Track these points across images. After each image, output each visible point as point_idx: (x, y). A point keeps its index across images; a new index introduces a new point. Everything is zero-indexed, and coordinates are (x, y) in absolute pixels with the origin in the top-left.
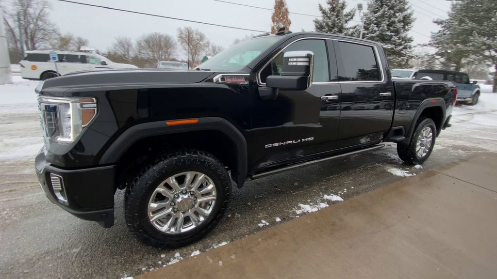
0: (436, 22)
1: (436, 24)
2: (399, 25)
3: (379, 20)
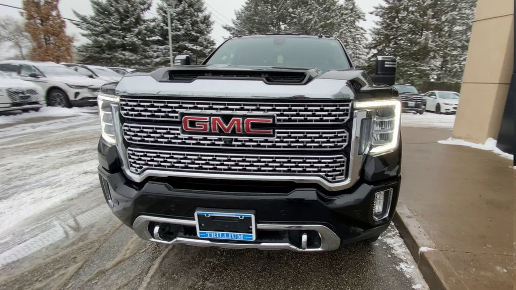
0: (225, 28)
1: (225, 30)
2: (203, 26)
3: (181, 17)
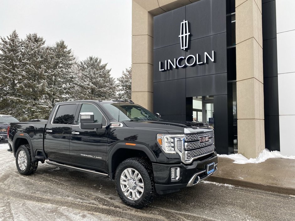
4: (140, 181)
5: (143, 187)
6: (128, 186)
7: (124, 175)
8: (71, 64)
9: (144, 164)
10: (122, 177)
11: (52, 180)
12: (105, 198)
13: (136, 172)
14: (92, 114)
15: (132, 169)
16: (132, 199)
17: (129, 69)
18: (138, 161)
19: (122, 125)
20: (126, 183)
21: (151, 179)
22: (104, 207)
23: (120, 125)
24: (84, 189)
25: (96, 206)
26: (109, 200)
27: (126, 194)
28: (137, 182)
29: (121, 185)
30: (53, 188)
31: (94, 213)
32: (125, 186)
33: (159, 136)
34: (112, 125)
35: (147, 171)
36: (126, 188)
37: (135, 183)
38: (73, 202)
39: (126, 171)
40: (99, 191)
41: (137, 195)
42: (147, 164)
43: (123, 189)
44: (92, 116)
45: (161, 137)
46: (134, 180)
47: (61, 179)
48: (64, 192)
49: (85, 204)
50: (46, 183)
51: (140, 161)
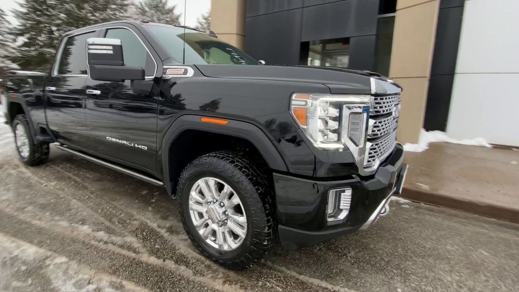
4: (237, 209)
5: (246, 226)
6: (206, 216)
7: (198, 191)
8: (126, 5)
9: (249, 170)
10: (194, 194)
11: (70, 178)
12: (159, 230)
13: (227, 188)
14: (117, 42)
15: (216, 181)
16: (216, 246)
17: (206, 15)
18: (232, 162)
19: (191, 72)
20: (203, 209)
21: (266, 210)
22: (153, 260)
23: (186, 72)
24: (122, 202)
25: (133, 255)
26: (166, 235)
27: (201, 232)
28: (230, 212)
29: (191, 212)
30: (64, 198)
31: (124, 283)
32: (201, 215)
33: (297, 101)
34: (168, 72)
35: (258, 190)
36: (203, 220)
37: (224, 213)
38: (87, 241)
39: (201, 182)
40: (150, 208)
41: (230, 239)
42: (254, 170)
43: (196, 221)
44: (118, 49)
45: (304, 103)
46: (222, 204)
47: (88, 175)
48: (80, 209)
49: (110, 247)
50: (56, 185)
51: (238, 161)
